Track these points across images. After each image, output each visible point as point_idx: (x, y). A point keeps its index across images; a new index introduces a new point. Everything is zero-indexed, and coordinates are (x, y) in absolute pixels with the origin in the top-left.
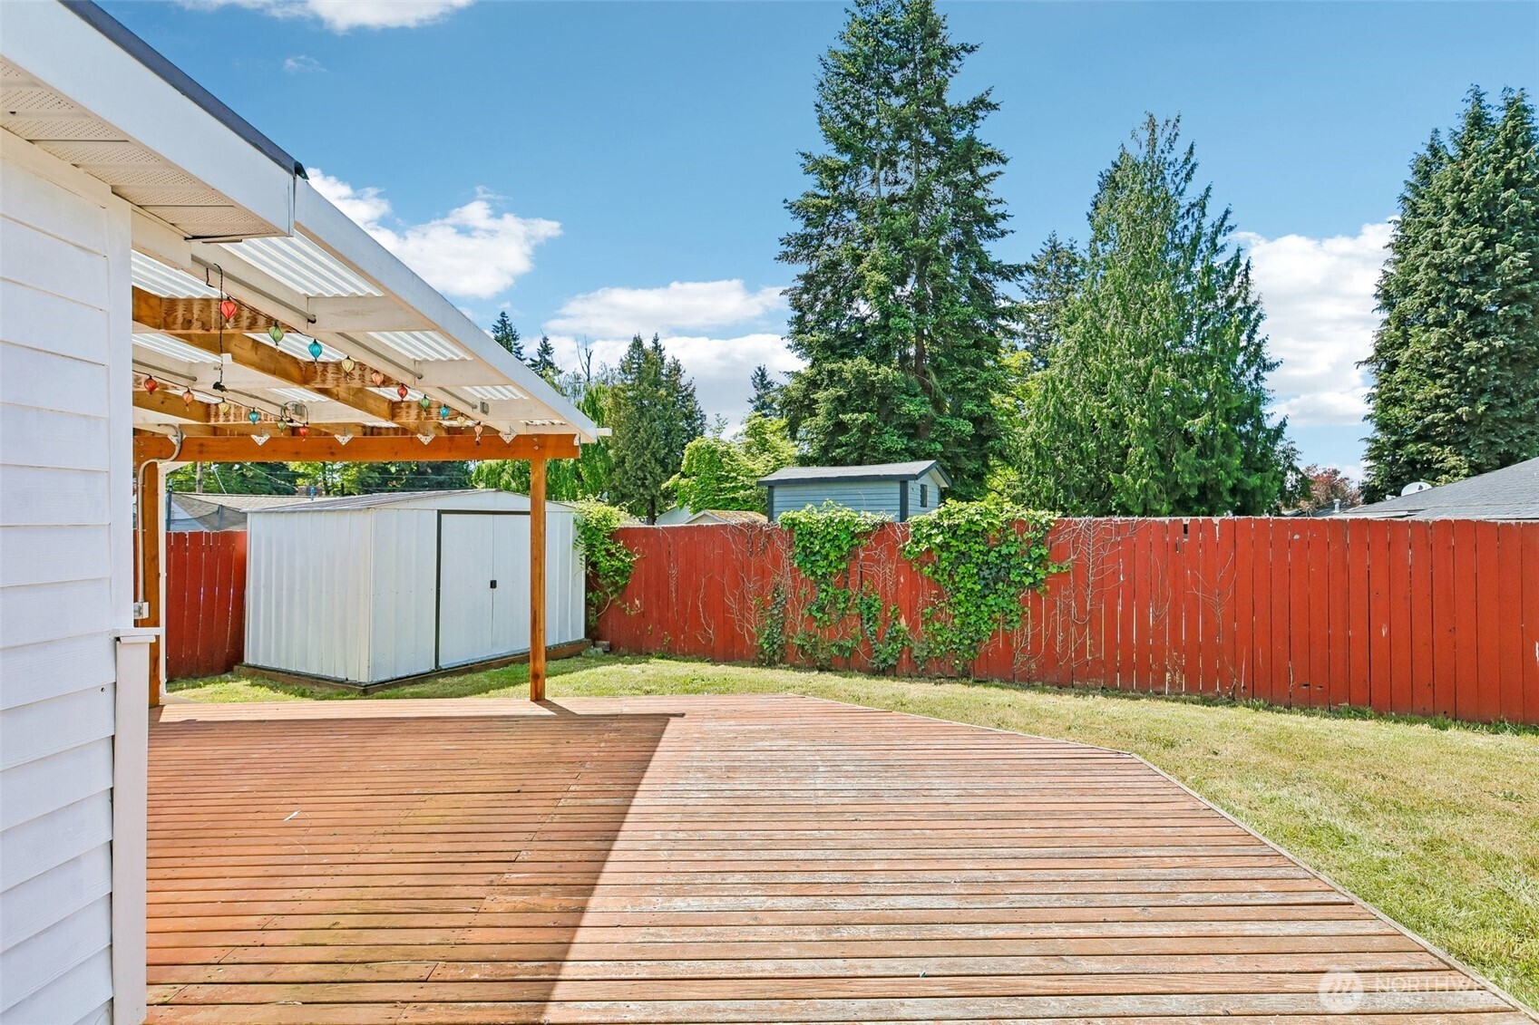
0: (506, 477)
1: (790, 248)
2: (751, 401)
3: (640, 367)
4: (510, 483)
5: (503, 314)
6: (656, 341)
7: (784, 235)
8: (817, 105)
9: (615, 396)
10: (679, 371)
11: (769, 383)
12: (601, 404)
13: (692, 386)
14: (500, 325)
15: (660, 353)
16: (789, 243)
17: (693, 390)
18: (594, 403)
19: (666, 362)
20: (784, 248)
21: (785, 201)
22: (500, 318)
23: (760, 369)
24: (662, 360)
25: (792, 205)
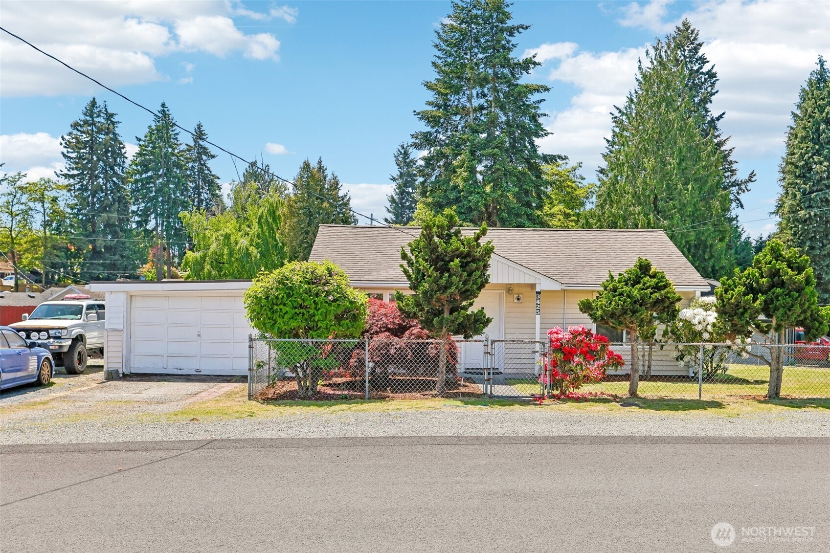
0: (207, 267)
1: (417, 141)
2: (394, 179)
3: (308, 184)
4: (211, 272)
5: (163, 105)
6: (320, 163)
7: (413, 133)
8: (433, 63)
9: (290, 206)
10: (338, 184)
11: (411, 161)
12: (279, 212)
13: (348, 197)
14: (160, 115)
15: (323, 172)
16: (417, 138)
17: (349, 200)
18: (274, 212)
19: (327, 179)
20: (414, 140)
21: (415, 111)
22: (160, 108)
23: (403, 147)
24: (325, 178)
25: (418, 114)
